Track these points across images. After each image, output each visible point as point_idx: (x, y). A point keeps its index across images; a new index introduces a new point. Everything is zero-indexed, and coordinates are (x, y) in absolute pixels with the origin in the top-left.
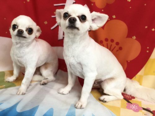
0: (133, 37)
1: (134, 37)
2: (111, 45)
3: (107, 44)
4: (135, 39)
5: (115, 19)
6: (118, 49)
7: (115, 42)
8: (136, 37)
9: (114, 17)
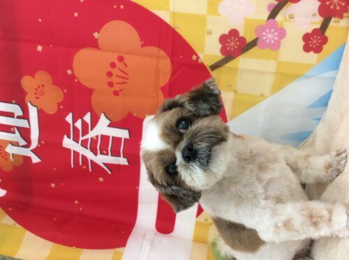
0: (96, 37)
1: (96, 35)
2: (117, 76)
3: (117, 83)
4: (98, 33)
5: (72, 70)
6: (122, 63)
7: (110, 69)
8: (94, 32)
9: (69, 72)
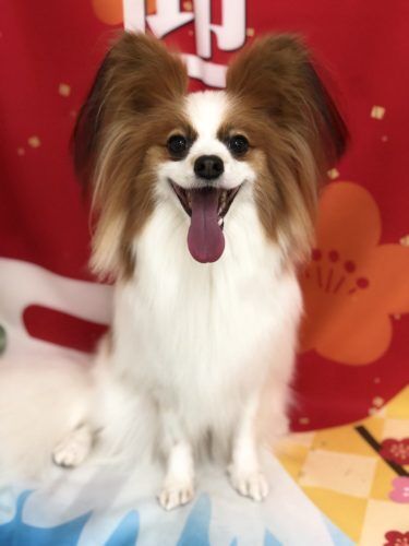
3: (319, 269)
5: (337, 180)
7: (343, 259)
9: (334, 174)
